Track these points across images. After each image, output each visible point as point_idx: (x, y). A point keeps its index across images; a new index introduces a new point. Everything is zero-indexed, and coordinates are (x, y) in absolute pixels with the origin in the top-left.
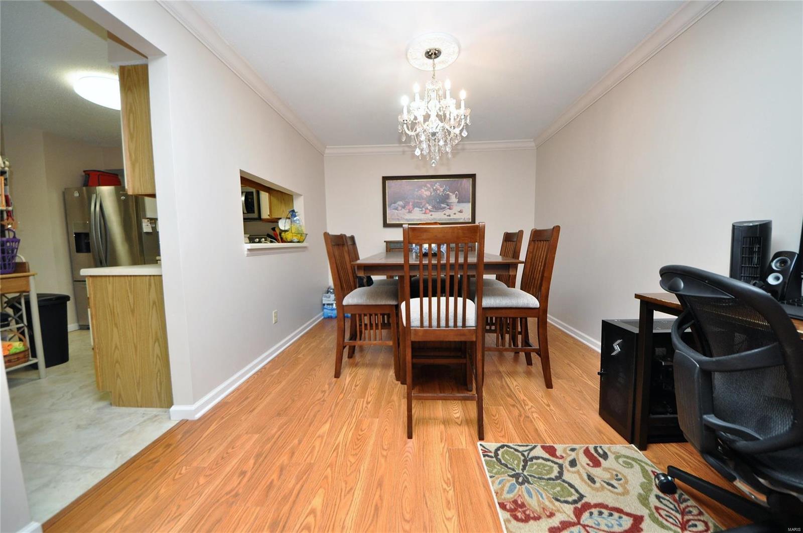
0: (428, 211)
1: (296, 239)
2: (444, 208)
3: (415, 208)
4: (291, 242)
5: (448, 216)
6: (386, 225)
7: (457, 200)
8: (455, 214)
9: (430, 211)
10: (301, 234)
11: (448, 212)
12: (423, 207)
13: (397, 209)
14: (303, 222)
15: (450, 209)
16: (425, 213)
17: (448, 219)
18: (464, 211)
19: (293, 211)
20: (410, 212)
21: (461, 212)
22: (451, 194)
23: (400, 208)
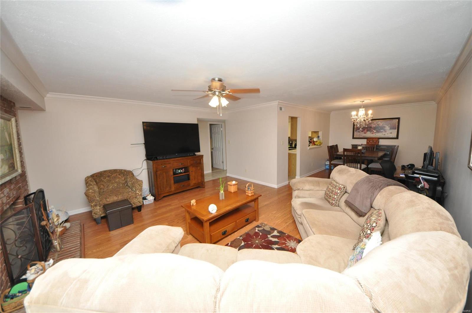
0: (374, 133)
1: (319, 145)
2: (382, 132)
3: (368, 132)
4: (317, 145)
5: (384, 135)
6: (353, 138)
7: (389, 128)
8: (388, 134)
9: (375, 133)
10: (321, 143)
11: (384, 133)
12: (372, 131)
13: (359, 132)
14: (321, 139)
15: (385, 132)
16: (373, 134)
17: (384, 136)
18: (393, 133)
19: (319, 136)
20: (365, 133)
21: (391, 133)
22: (386, 126)
23: (360, 132)
